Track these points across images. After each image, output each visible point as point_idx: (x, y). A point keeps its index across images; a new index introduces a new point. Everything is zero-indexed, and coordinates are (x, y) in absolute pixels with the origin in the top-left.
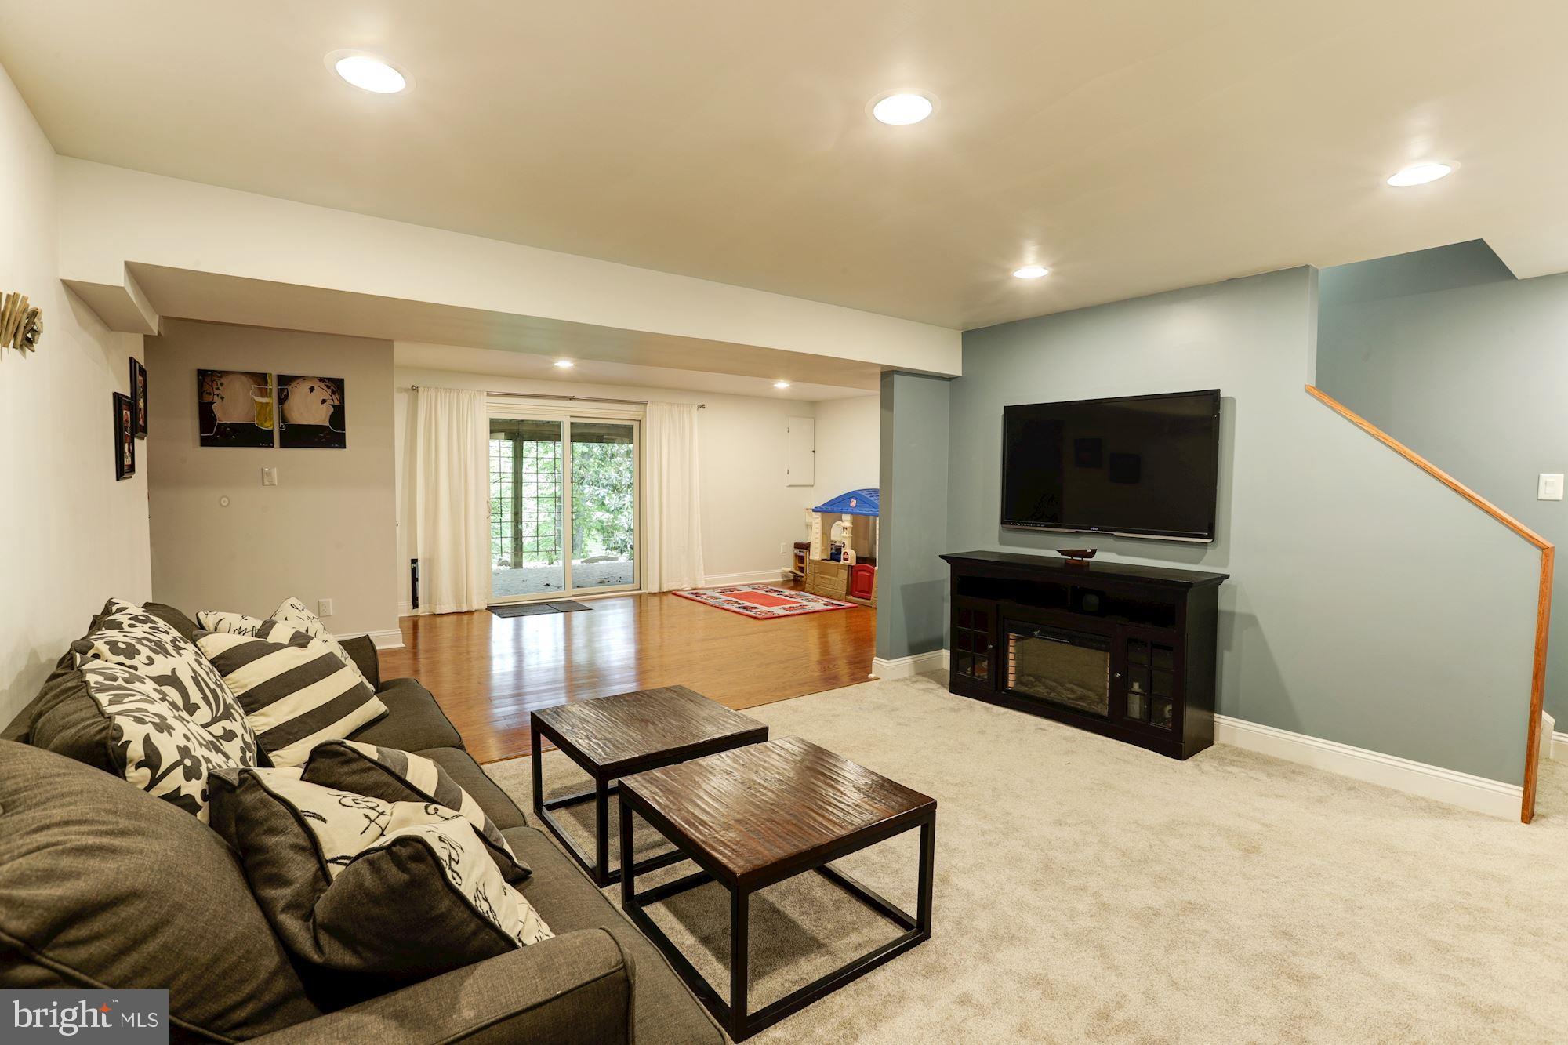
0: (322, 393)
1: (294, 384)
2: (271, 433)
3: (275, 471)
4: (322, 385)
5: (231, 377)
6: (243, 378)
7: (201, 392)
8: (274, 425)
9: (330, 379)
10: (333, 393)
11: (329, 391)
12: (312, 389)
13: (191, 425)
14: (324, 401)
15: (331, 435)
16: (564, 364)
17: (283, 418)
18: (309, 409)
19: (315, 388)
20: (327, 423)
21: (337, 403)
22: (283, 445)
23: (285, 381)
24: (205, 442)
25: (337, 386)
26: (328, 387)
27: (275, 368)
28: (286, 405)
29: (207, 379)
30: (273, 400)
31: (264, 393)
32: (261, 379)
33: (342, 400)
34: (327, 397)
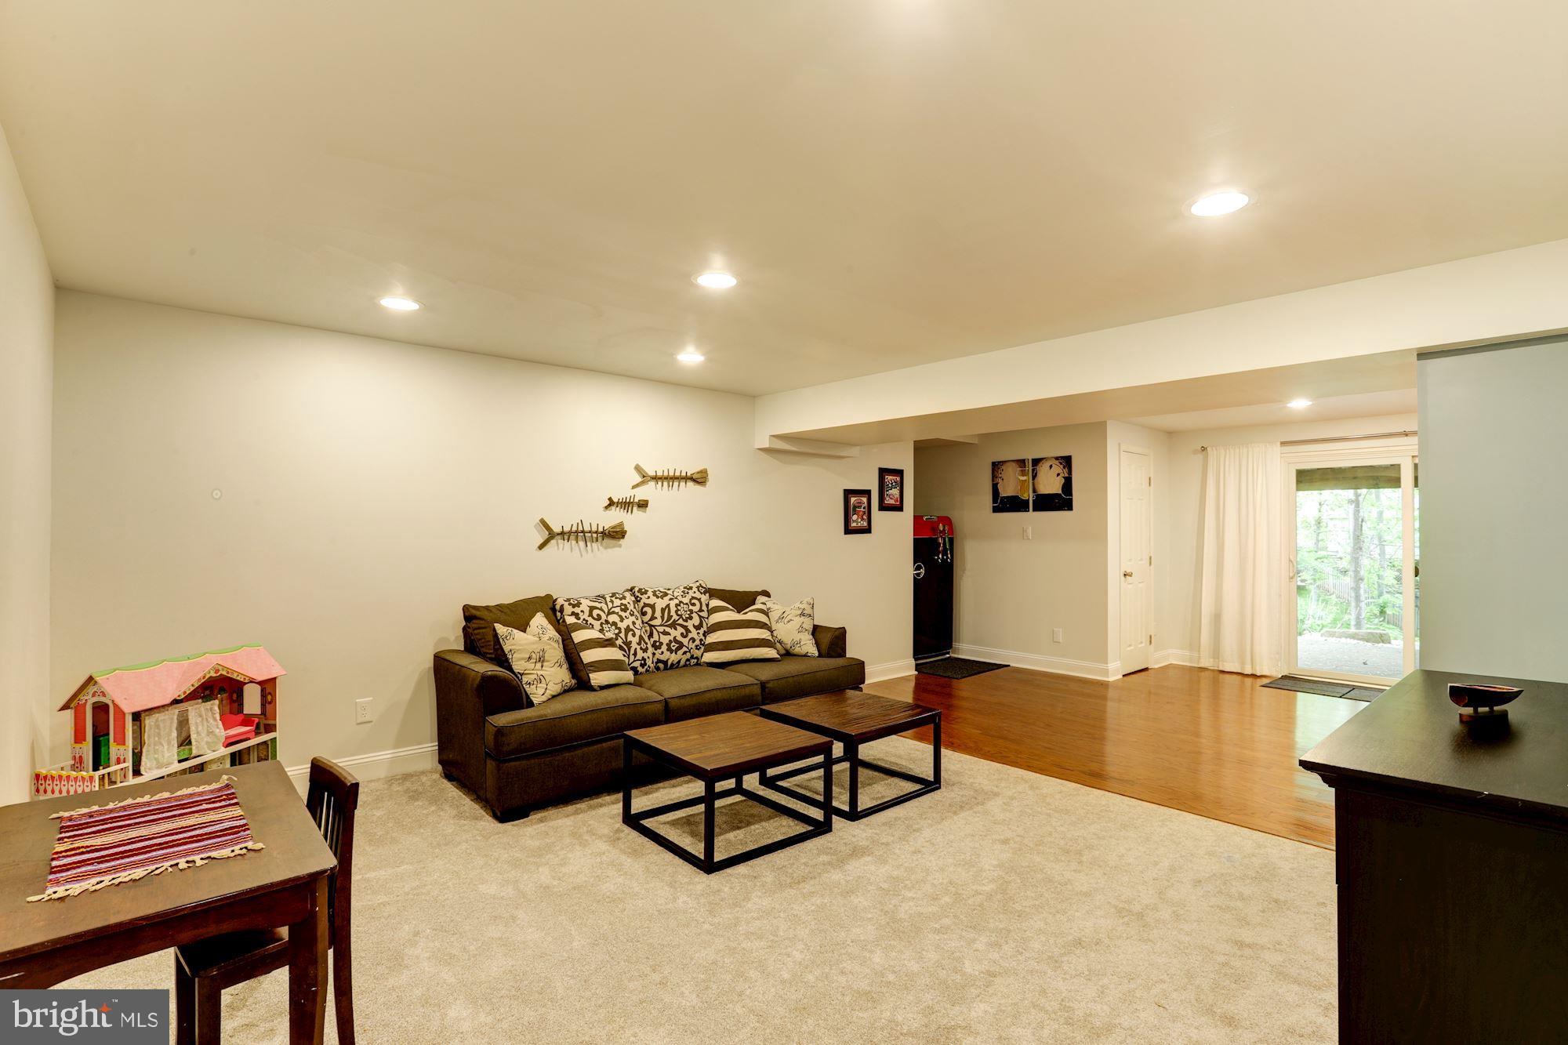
0: (1058, 468)
1: (1041, 464)
2: (1027, 501)
3: (1030, 531)
4: (1057, 462)
5: (1008, 464)
6: (1014, 464)
7: (994, 477)
8: (1030, 497)
9: (1062, 457)
10: (1064, 468)
11: (1062, 466)
12: (1051, 466)
13: (989, 498)
14: (1058, 475)
15: (1061, 502)
16: (1299, 404)
17: (1034, 491)
18: (1049, 483)
19: (1053, 465)
20: (1060, 492)
21: (1067, 475)
22: (1035, 510)
23: (1036, 462)
24: (996, 510)
25: (1067, 461)
26: (1061, 464)
27: (1029, 455)
28: (1036, 480)
29: (996, 466)
30: (1028, 478)
31: (1023, 473)
32: (1022, 463)
33: (1070, 472)
34: (1060, 471)
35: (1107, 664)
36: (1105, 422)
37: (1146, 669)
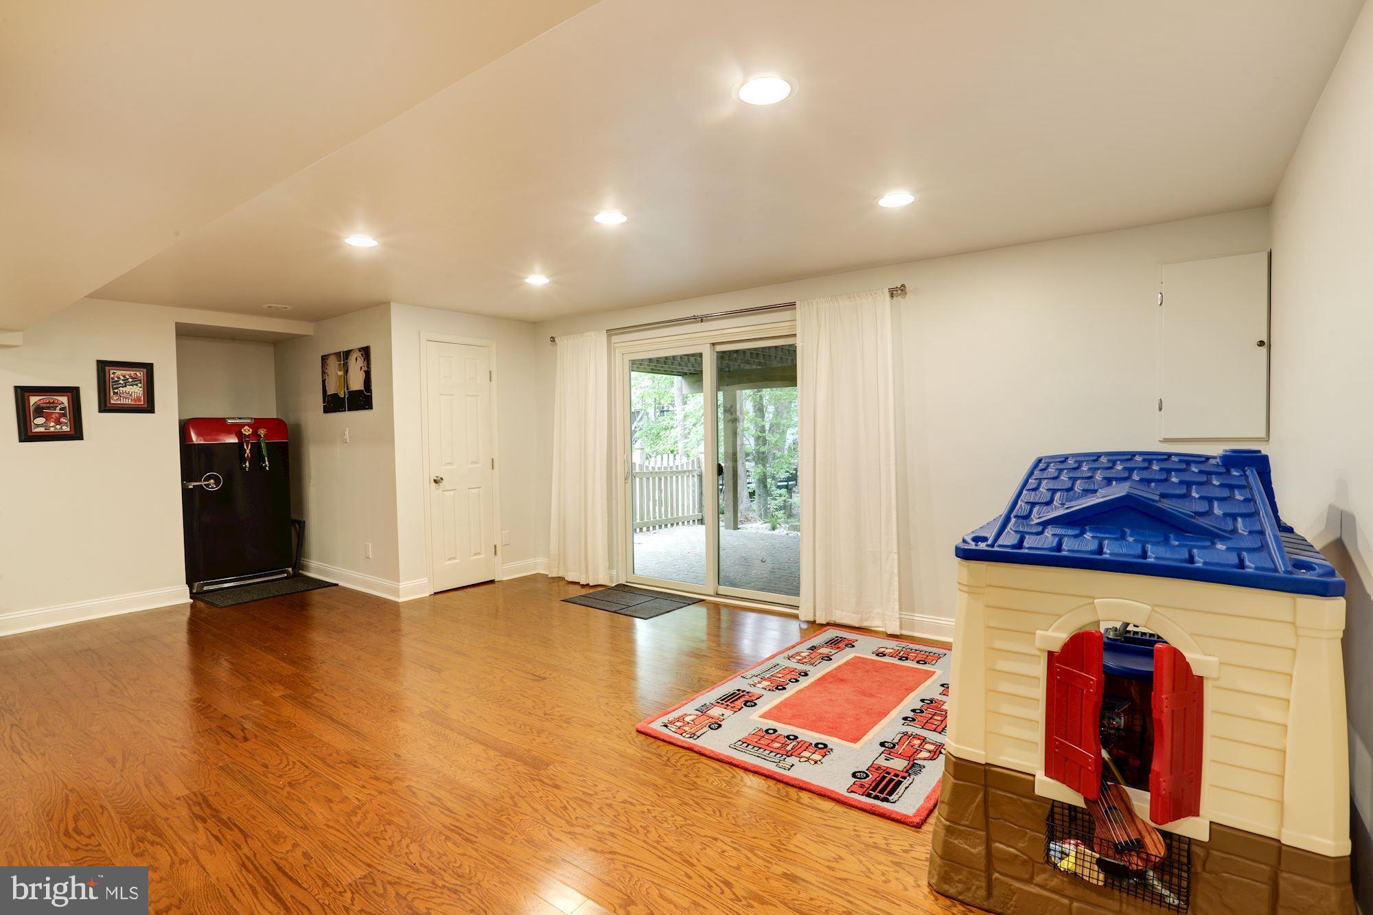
0: (361, 361)
1: (350, 357)
2: (344, 400)
3: (347, 433)
4: (361, 354)
5: (331, 358)
6: (334, 358)
7: (323, 373)
8: (345, 394)
9: (364, 348)
11: (364, 359)
12: (357, 360)
13: (321, 397)
14: (362, 368)
17: (348, 387)
18: (356, 378)
20: (364, 386)
22: (349, 409)
23: (347, 354)
24: (325, 410)
26: (363, 356)
27: (343, 347)
28: (348, 376)
29: (324, 361)
30: (343, 373)
31: (340, 368)
32: (338, 356)
33: (368, 365)
34: (362, 365)
35: (399, 582)
36: (390, 303)
37: (492, 582)
